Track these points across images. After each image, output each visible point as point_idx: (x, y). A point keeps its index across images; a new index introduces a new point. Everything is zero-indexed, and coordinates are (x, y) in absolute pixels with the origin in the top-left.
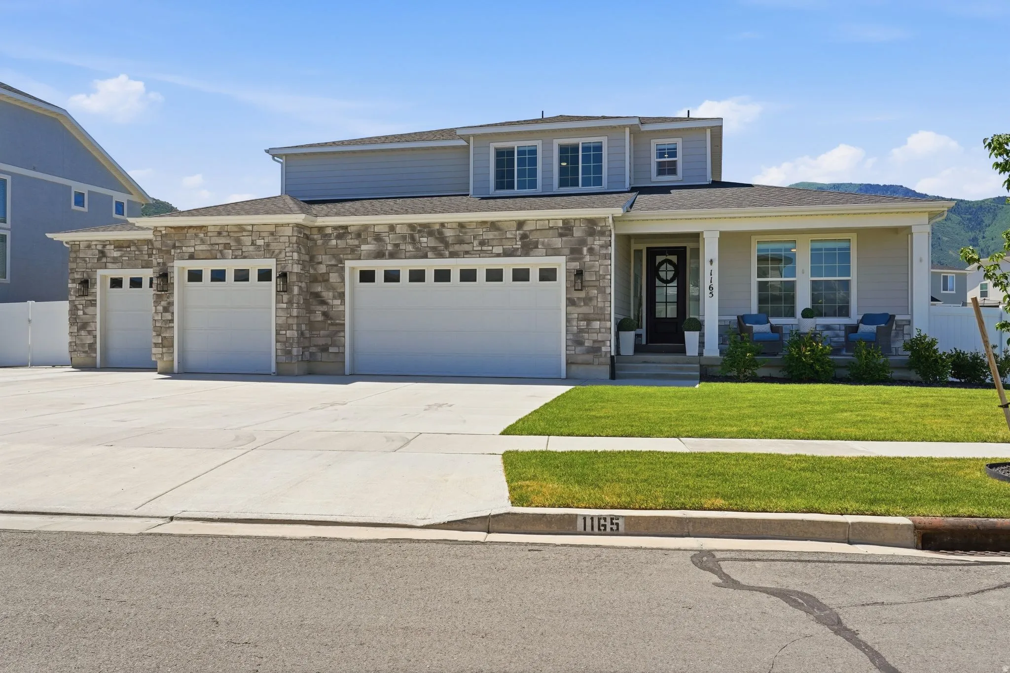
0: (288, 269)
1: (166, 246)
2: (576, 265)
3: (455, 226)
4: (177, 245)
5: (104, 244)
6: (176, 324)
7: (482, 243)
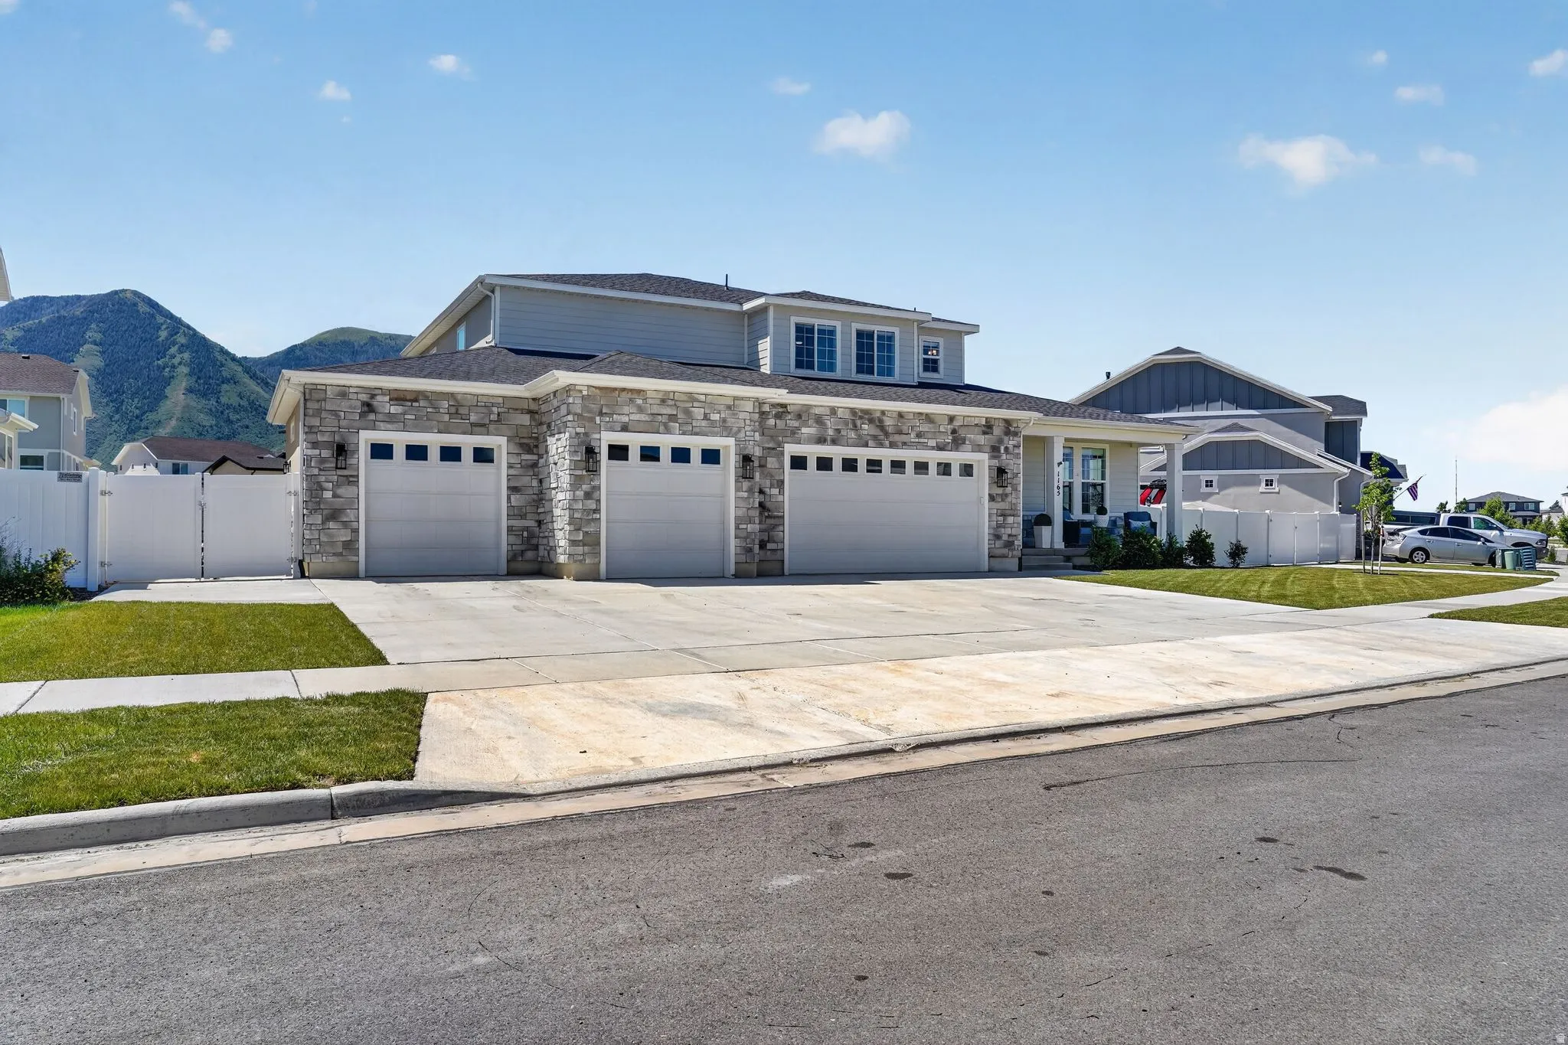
0: (749, 451)
1: (589, 412)
2: (996, 463)
3: (895, 415)
4: (604, 411)
5: (373, 393)
6: (603, 516)
7: (919, 435)
